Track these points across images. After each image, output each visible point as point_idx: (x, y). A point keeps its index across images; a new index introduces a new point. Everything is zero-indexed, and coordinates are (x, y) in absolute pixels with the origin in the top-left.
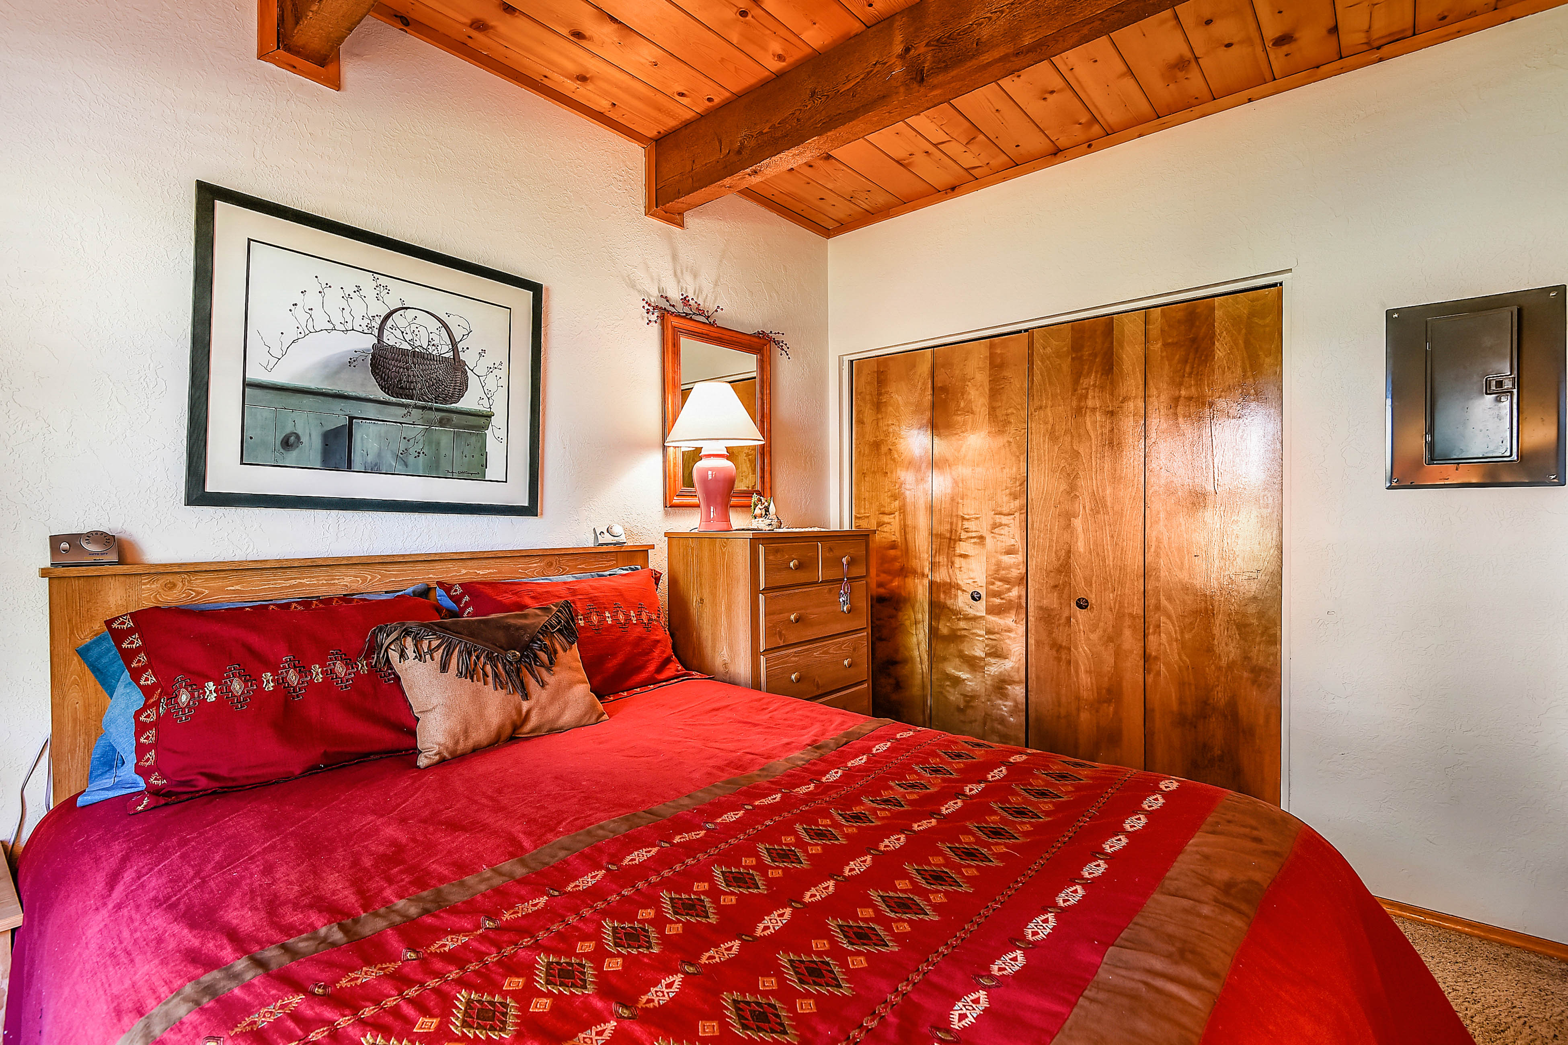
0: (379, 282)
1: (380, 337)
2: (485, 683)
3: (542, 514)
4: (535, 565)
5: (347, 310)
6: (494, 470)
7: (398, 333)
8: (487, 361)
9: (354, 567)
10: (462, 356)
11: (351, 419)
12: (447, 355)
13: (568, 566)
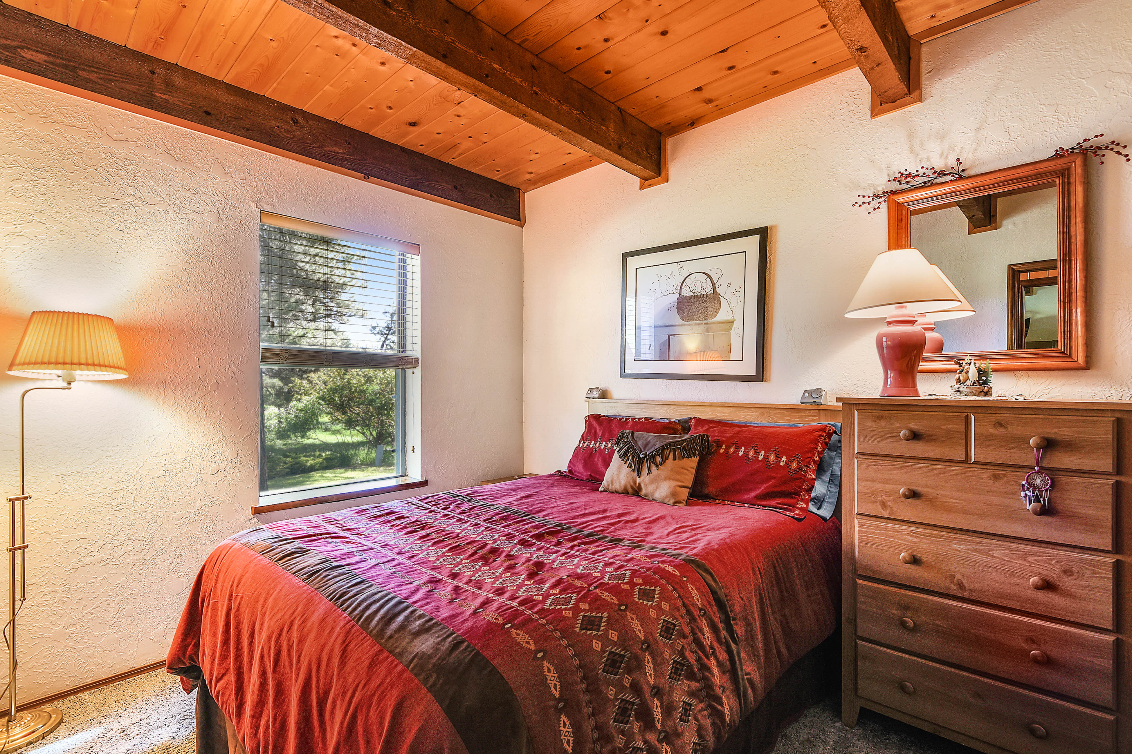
0: (680, 266)
1: (680, 295)
2: (625, 463)
3: (769, 380)
4: (752, 414)
5: (668, 284)
6: (735, 354)
7: (688, 289)
8: (732, 289)
9: (669, 406)
10: (718, 291)
11: (669, 336)
12: (710, 293)
13: (776, 417)
